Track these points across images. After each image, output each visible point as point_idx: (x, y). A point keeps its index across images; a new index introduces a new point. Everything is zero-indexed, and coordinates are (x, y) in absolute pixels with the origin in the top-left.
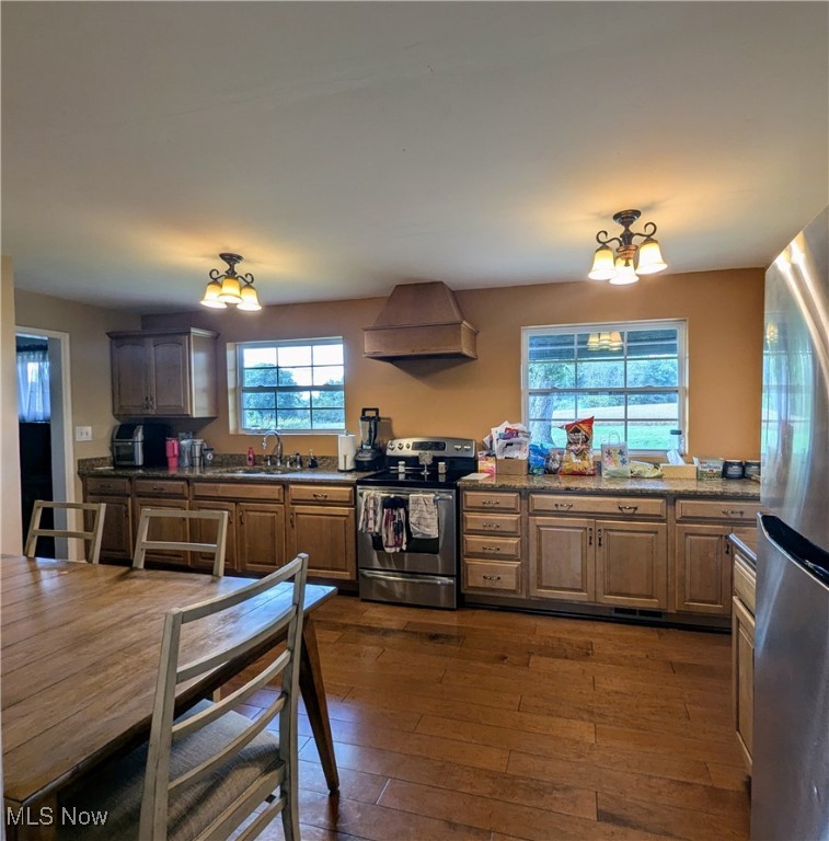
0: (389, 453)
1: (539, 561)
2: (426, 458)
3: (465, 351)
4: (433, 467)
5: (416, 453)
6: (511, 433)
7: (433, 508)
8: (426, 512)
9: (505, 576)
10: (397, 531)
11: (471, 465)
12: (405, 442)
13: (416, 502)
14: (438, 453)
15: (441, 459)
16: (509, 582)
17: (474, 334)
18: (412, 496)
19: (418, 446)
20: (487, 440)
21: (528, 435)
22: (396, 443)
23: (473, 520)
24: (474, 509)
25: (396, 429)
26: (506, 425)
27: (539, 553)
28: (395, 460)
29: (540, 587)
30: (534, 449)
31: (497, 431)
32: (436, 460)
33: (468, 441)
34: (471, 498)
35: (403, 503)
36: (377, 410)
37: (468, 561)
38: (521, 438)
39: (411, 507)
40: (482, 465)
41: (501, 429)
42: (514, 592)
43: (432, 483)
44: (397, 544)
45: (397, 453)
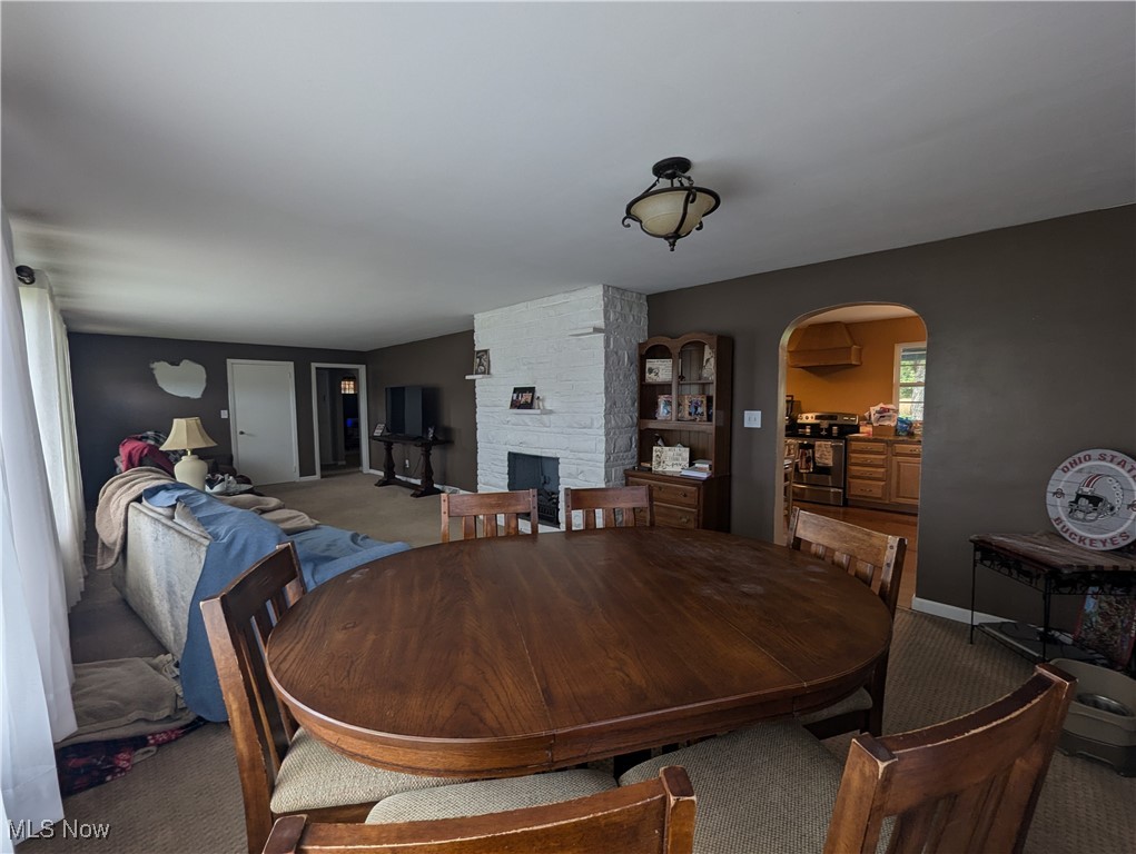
0: (799, 421)
1: (898, 483)
2: (825, 424)
3: (854, 363)
4: (829, 429)
5: (818, 421)
6: (884, 410)
7: (830, 449)
8: (825, 452)
9: (876, 489)
10: (808, 461)
11: (856, 429)
12: (810, 415)
13: (820, 446)
14: (832, 422)
15: (835, 425)
16: (877, 493)
17: (860, 351)
18: (817, 443)
19: (817, 418)
20: (867, 414)
21: (897, 411)
22: (804, 416)
23: (854, 457)
24: (855, 452)
25: (804, 406)
26: (882, 405)
27: (898, 476)
28: (804, 426)
29: (898, 497)
30: (901, 420)
31: (873, 410)
32: (831, 426)
33: (854, 416)
34: (854, 445)
35: (812, 447)
36: (792, 396)
37: (851, 480)
38: (891, 413)
39: (816, 448)
40: (861, 429)
41: (878, 408)
42: (880, 499)
43: (829, 436)
44: (808, 468)
45: (804, 421)
